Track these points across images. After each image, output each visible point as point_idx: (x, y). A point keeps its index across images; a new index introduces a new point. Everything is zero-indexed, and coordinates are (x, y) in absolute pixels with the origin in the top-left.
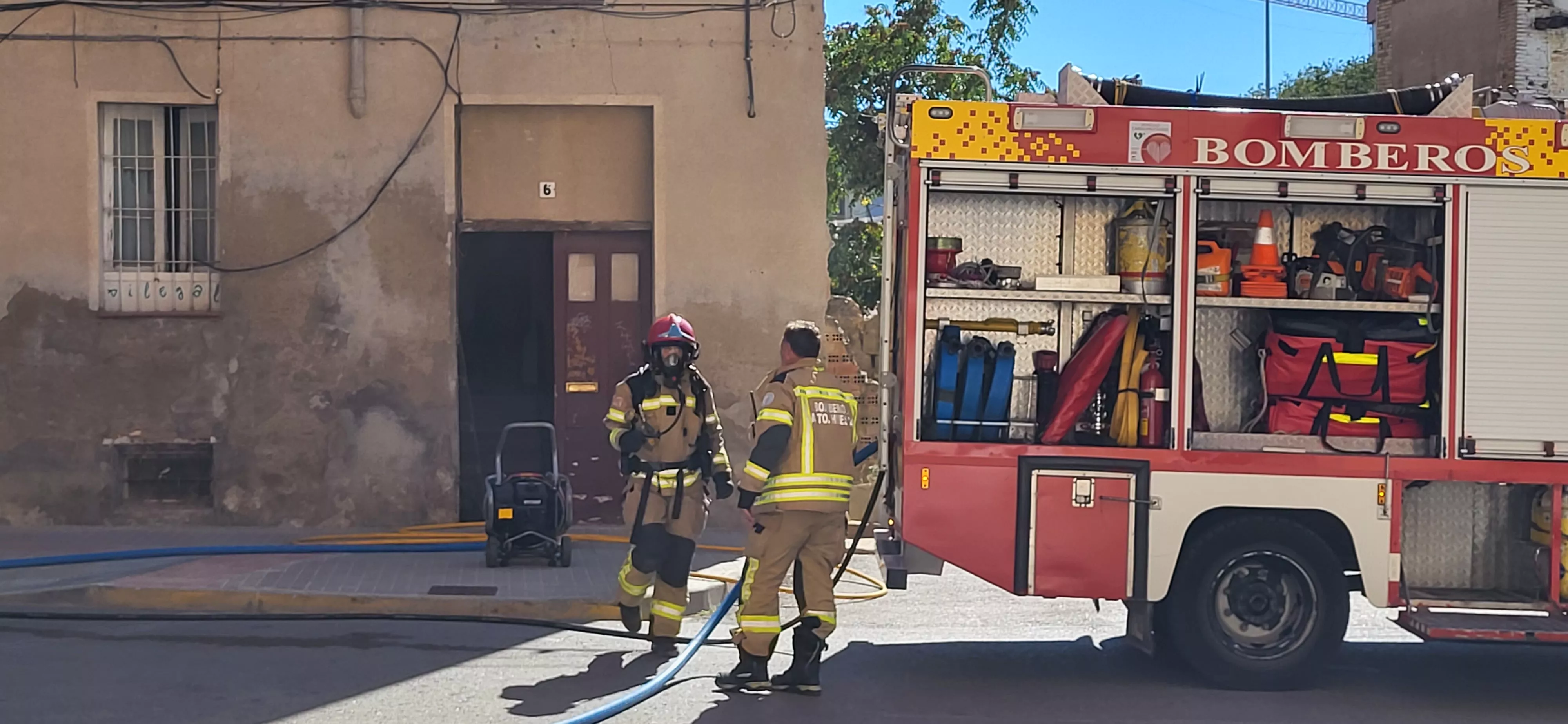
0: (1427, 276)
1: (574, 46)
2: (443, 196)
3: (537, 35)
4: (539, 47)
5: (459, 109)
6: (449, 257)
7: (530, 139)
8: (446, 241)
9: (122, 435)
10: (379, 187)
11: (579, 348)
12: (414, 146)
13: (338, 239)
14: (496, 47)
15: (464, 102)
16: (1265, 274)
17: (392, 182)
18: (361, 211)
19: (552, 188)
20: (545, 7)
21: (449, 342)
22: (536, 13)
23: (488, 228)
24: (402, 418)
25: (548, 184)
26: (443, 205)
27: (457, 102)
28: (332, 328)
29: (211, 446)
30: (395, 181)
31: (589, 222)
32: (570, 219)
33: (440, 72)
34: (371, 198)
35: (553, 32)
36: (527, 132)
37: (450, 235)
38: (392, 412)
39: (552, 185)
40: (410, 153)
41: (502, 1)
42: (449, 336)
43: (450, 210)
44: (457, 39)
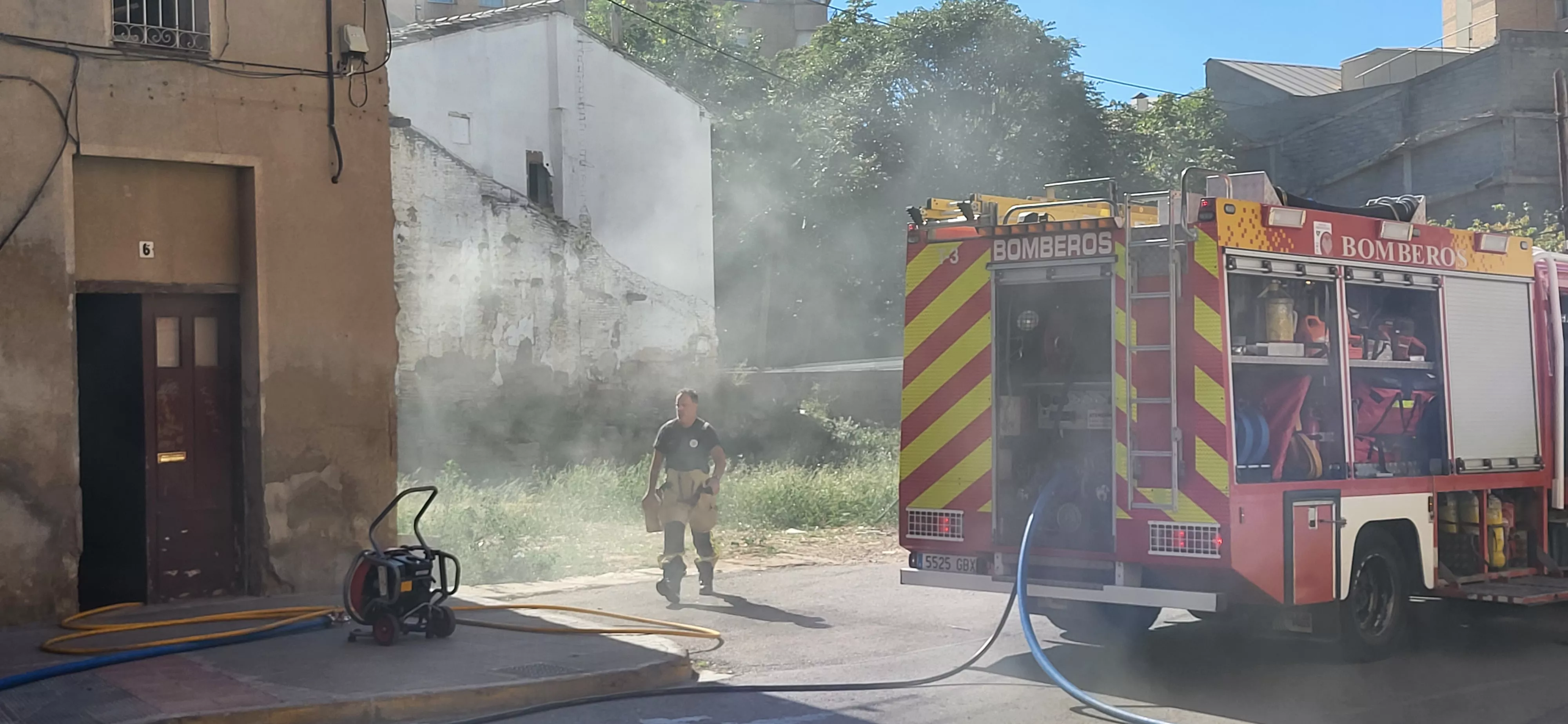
1: (184, 100)
2: (64, 254)
3: (150, 86)
4: (152, 98)
5: (76, 157)
6: (70, 321)
7: (129, 195)
8: (67, 304)
11: (168, 416)
14: (112, 95)
15: (83, 151)
17: (12, 237)
19: (151, 248)
20: (157, 57)
21: (72, 415)
22: (149, 62)
23: (92, 290)
24: (27, 502)
25: (148, 243)
26: (64, 264)
27: (75, 151)
30: (15, 236)
31: (185, 285)
32: (168, 281)
33: (61, 119)
35: (165, 83)
36: (126, 187)
37: (71, 297)
38: (16, 495)
39: (151, 245)
40: (31, 205)
41: (117, 45)
42: (70, 407)
43: (70, 268)
44: (74, 85)
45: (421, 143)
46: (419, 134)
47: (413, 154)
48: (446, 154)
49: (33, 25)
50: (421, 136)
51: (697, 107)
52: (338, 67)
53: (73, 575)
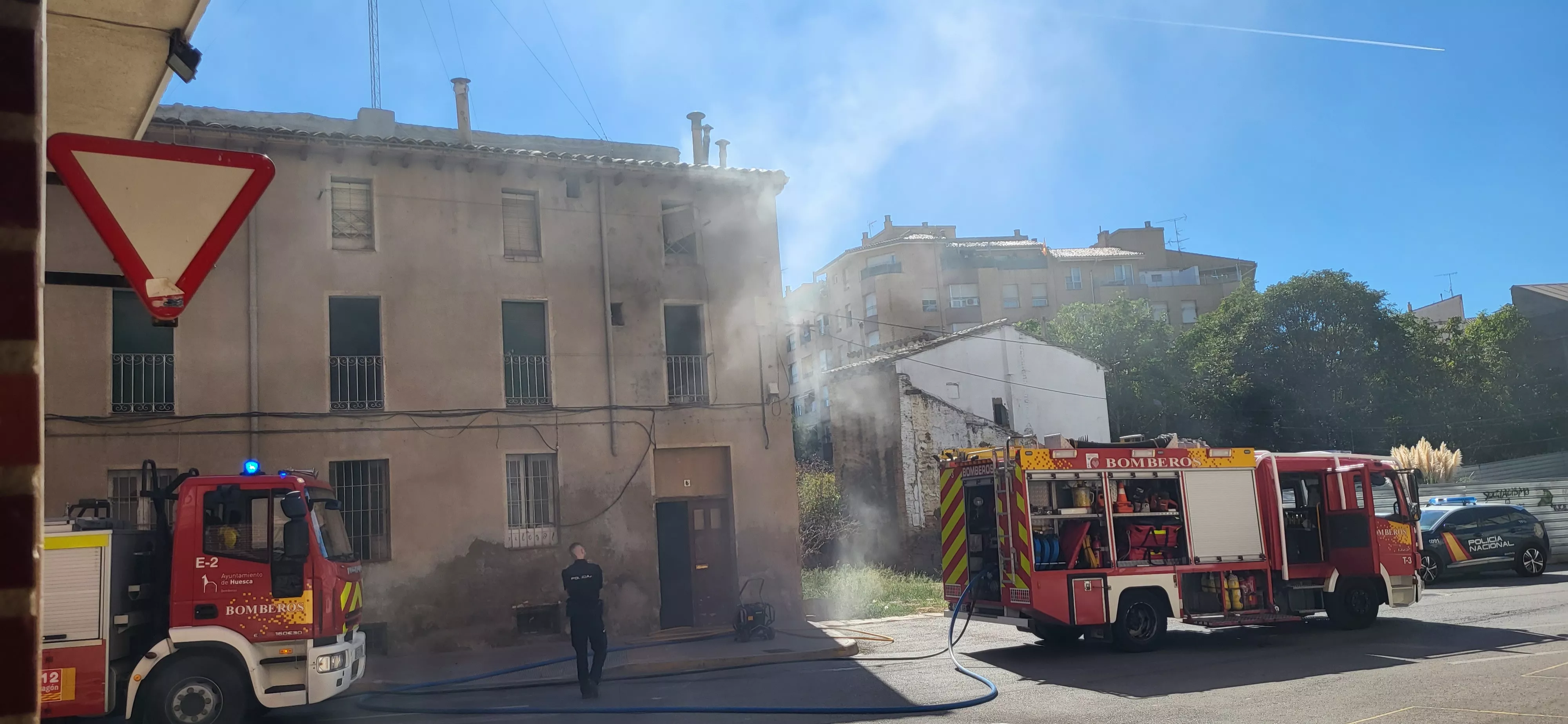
0: (1174, 503)
1: (699, 422)
2: (650, 488)
3: (684, 418)
4: (685, 423)
5: (655, 450)
6: (653, 515)
7: (679, 462)
8: (652, 508)
9: (520, 604)
10: (624, 485)
11: (700, 550)
12: (639, 467)
13: (609, 510)
14: (670, 423)
15: (657, 447)
16: (1125, 504)
17: (628, 484)
18: (618, 496)
20: (688, 406)
22: (684, 409)
23: (665, 501)
24: (640, 586)
25: (687, 480)
26: (651, 492)
27: (654, 447)
28: (608, 548)
29: (558, 605)
30: (632, 483)
31: (704, 496)
32: (696, 495)
33: (648, 436)
34: (622, 491)
35: (690, 417)
36: (679, 459)
37: (654, 505)
38: (635, 584)
39: (689, 481)
40: (637, 470)
41: (670, 404)
42: (655, 549)
43: (653, 493)
44: (653, 421)
45: (931, 401)
46: (930, 396)
47: (926, 406)
48: (945, 404)
49: (637, 402)
50: (930, 397)
51: (1095, 364)
52: (767, 400)
53: (658, 615)
